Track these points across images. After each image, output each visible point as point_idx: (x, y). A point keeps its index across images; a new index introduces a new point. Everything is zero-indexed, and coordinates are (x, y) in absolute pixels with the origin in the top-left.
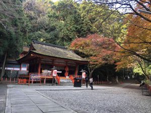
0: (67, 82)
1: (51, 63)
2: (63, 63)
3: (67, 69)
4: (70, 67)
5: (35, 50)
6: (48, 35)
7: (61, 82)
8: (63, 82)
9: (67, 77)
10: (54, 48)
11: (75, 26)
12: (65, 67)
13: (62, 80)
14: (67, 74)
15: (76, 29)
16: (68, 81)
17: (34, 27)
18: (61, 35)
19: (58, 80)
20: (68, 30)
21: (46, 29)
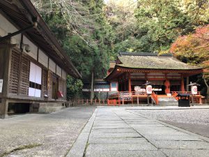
0: (169, 102)
1: (143, 77)
2: (160, 76)
3: (168, 84)
4: (171, 81)
5: (121, 63)
6: (139, 42)
7: (160, 102)
8: (163, 102)
9: (169, 95)
10: (146, 58)
11: (176, 20)
12: (165, 81)
13: (161, 98)
14: (168, 90)
15: (177, 24)
16: (171, 100)
17: (120, 35)
18: (155, 38)
19: (156, 99)
20: (164, 29)
21: (135, 35)
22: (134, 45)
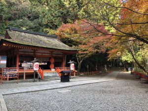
0: (53, 76)
1: (32, 54)
2: (47, 54)
3: (53, 61)
4: (55, 58)
6: (32, 24)
7: (45, 77)
8: (48, 77)
9: (53, 70)
10: (36, 36)
11: (61, 10)
12: (50, 58)
13: (46, 73)
14: (52, 66)
15: (62, 14)
16: (54, 74)
18: (45, 21)
19: (42, 74)
20: (52, 16)
21: (29, 17)
22: (27, 25)
